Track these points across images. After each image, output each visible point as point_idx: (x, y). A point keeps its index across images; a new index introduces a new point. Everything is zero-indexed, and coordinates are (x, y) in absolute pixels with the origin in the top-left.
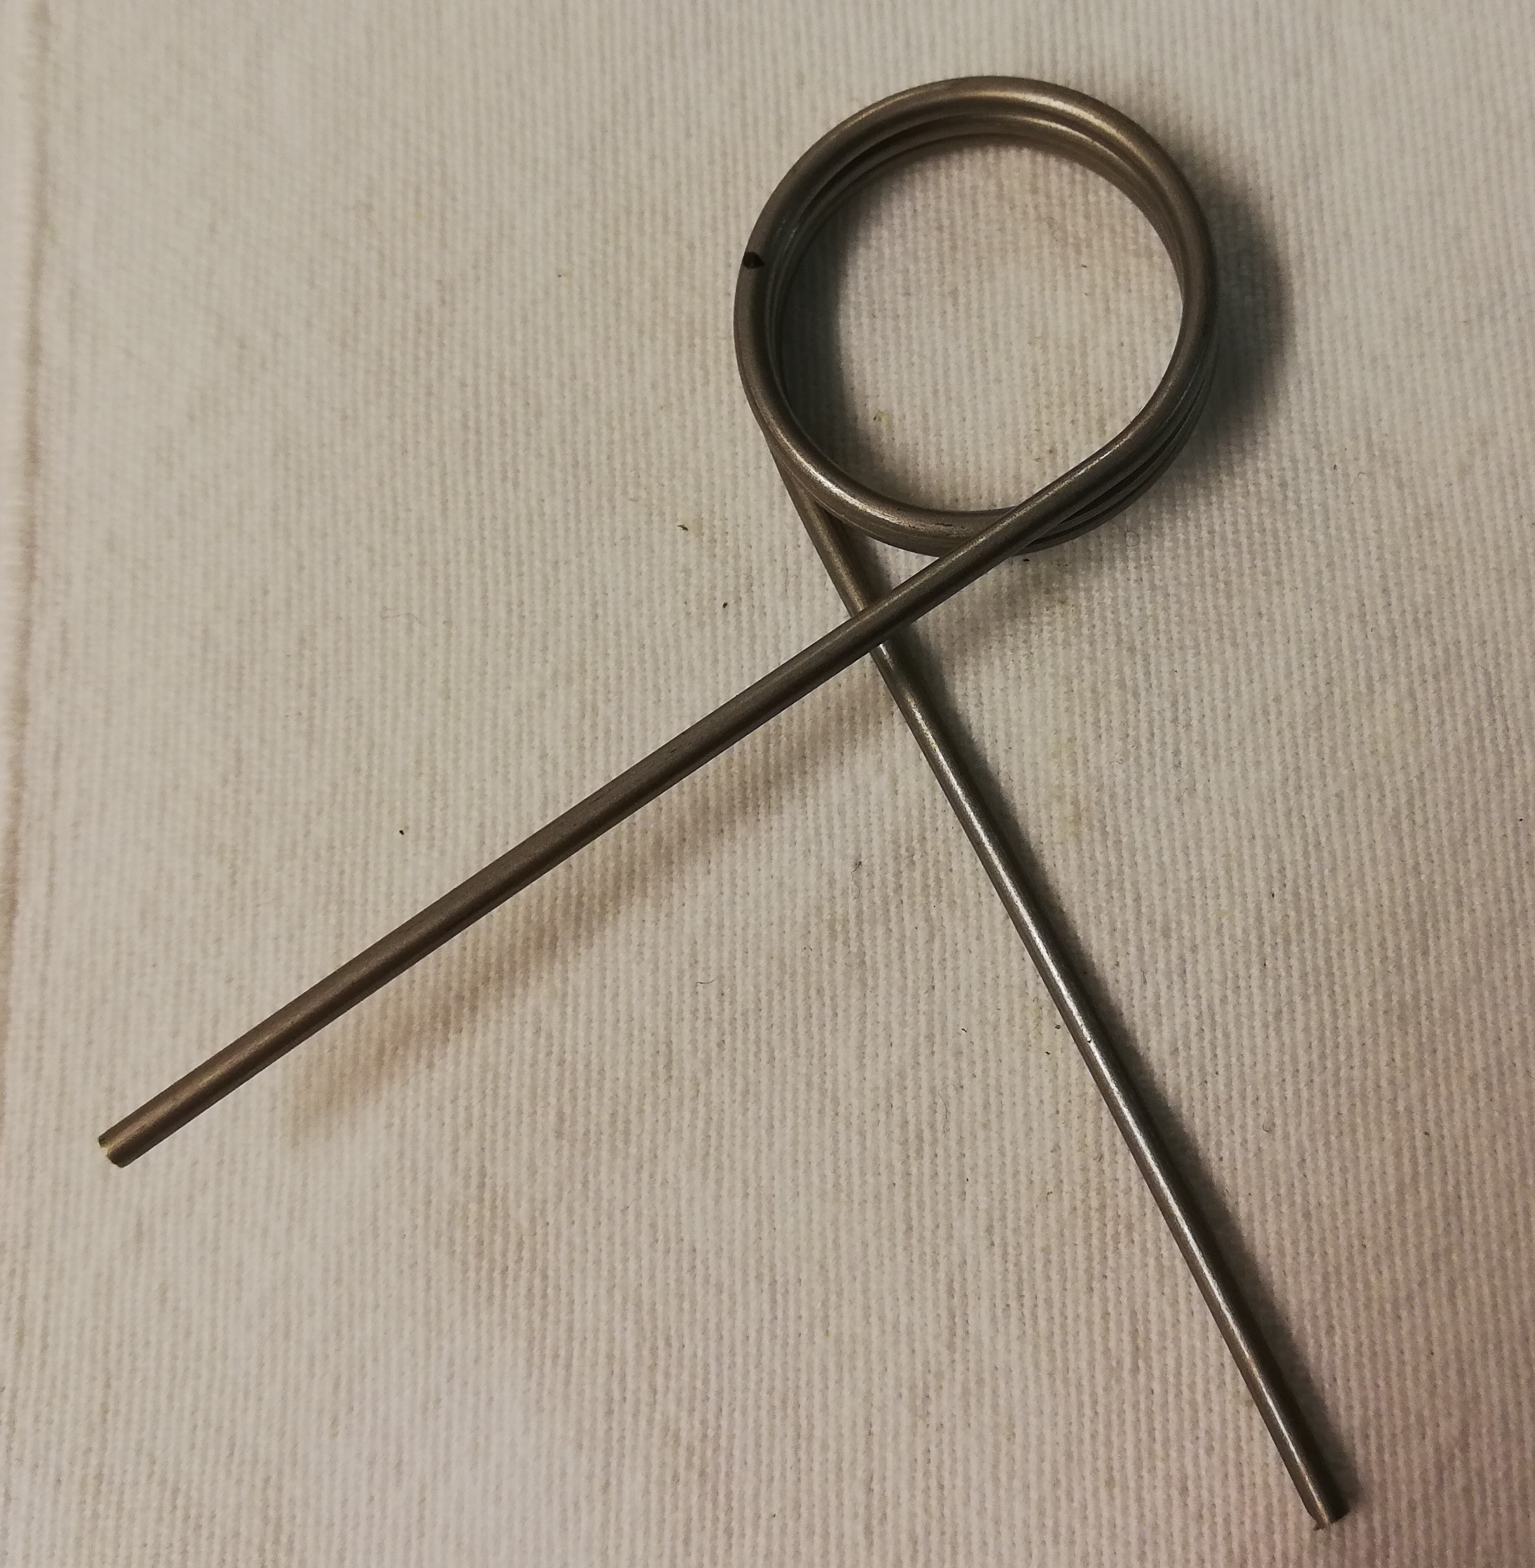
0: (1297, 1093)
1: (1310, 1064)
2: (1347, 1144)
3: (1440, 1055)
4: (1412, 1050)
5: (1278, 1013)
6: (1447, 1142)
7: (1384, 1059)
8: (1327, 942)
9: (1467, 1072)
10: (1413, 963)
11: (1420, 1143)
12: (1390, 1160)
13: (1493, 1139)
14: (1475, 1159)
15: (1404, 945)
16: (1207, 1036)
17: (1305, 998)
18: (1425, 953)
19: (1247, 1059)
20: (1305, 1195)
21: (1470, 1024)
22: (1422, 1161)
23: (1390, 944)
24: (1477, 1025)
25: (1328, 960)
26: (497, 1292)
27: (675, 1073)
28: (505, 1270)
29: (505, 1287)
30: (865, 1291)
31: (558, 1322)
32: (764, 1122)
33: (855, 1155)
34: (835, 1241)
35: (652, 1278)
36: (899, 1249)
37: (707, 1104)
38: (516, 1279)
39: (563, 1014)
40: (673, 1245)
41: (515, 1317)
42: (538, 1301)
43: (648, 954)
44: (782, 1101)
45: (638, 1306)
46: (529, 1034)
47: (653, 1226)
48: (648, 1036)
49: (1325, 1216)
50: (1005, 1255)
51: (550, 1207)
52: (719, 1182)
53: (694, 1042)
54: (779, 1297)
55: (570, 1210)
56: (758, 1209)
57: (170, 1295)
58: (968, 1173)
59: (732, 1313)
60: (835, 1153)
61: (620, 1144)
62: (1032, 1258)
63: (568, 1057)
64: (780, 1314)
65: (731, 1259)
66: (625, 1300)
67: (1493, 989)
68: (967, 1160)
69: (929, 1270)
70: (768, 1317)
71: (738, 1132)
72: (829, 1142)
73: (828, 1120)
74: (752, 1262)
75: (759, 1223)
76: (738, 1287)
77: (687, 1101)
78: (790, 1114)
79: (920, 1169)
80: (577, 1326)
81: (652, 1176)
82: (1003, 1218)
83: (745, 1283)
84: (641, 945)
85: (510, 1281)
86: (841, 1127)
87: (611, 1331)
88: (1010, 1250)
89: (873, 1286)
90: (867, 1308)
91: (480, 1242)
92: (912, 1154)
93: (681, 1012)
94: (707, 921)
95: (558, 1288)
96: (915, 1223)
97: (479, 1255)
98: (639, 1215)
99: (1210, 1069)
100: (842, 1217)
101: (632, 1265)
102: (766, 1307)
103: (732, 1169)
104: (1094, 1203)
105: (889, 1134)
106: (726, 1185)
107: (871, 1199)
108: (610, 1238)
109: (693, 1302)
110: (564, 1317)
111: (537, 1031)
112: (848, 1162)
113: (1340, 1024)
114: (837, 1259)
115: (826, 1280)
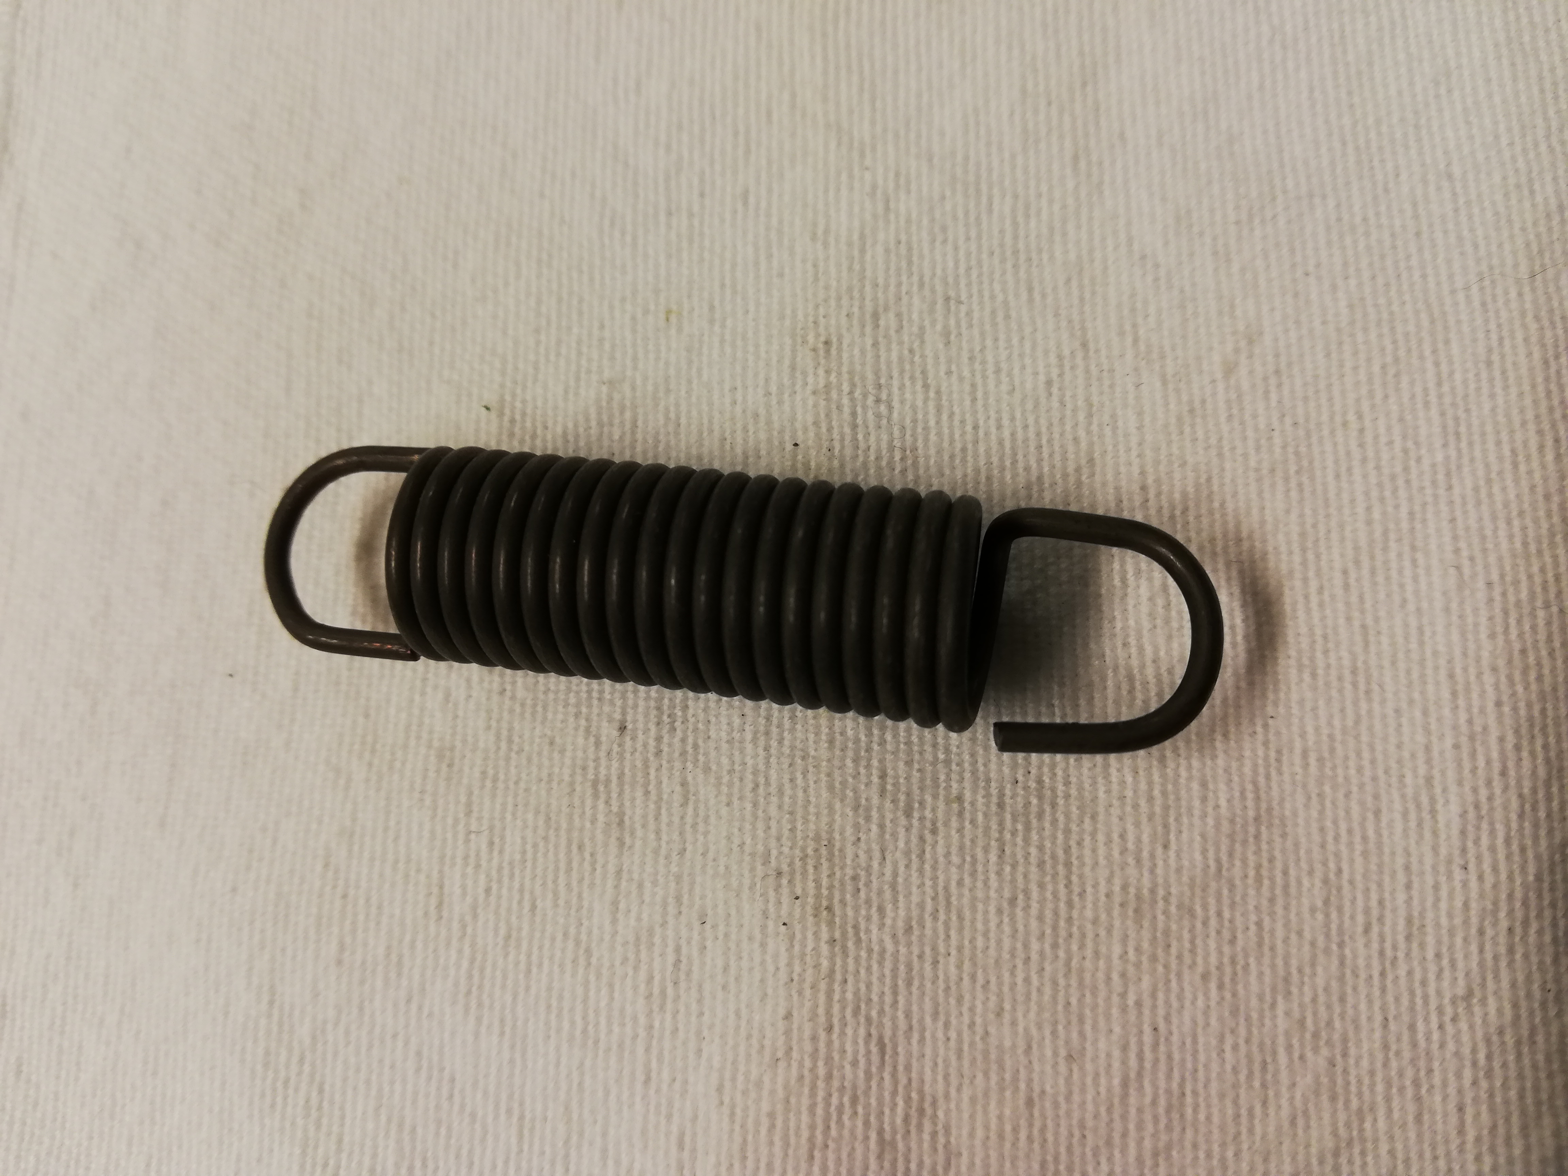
0: (1027, 980)
1: (1042, 953)
2: (1075, 1035)
3: (1174, 951)
4: (1146, 945)
5: (1013, 901)
6: (1175, 1038)
7: (1117, 950)
8: (1067, 831)
9: (1200, 969)
10: (1152, 856)
11: (1147, 1038)
12: (1116, 1053)
13: (1221, 1039)
14: (1202, 1058)
15: (1145, 838)
16: (942, 916)
17: (1041, 886)
18: (1166, 847)
19: (980, 942)
20: (1030, 1081)
21: (1205, 923)
22: (1148, 1055)
23: (1131, 837)
24: (1213, 922)
25: (1067, 850)
26: (279, 1100)
27: (445, 914)
28: (286, 1082)
29: (285, 1098)
30: (605, 1134)
31: (329, 1134)
32: (522, 966)
33: (603, 1004)
34: (580, 1084)
35: (414, 1102)
36: (638, 1099)
37: (473, 945)
38: (297, 1090)
39: (350, 851)
40: (435, 1073)
41: (293, 1124)
42: (314, 1114)
43: (428, 801)
44: (541, 948)
45: (401, 1125)
46: (319, 868)
47: (419, 1054)
48: (422, 878)
49: (1048, 1105)
50: (732, 1114)
51: (330, 1027)
52: (479, 1019)
53: (464, 887)
54: (526, 1132)
55: (347, 1033)
56: (512, 1047)
57: (25, 1068)
58: (706, 1033)
59: (483, 1140)
60: (585, 1000)
61: (393, 975)
62: (757, 1123)
63: (352, 892)
64: (526, 1147)
65: (486, 1093)
66: (389, 1120)
67: (1232, 887)
68: (706, 1018)
69: (663, 1121)
70: (514, 1149)
71: (498, 973)
72: (580, 991)
73: (581, 970)
74: (504, 1097)
75: (512, 1061)
76: (490, 1119)
77: (454, 941)
78: (546, 962)
79: (662, 1022)
80: (346, 1139)
81: (420, 1008)
82: (734, 1079)
83: (496, 1117)
84: (422, 792)
85: (291, 1092)
86: (592, 978)
87: (375, 1147)
88: (738, 1111)
89: (612, 1132)
90: (604, 1151)
91: (267, 1053)
92: (656, 1008)
93: (453, 858)
94: (484, 773)
95: (332, 1103)
96: (654, 1075)
97: (266, 1065)
98: (406, 1043)
99: (942, 949)
100: (588, 1063)
101: (398, 1087)
102: (514, 1141)
103: (491, 1007)
104: (821, 1071)
105: (635, 988)
106: (485, 1021)
107: (615, 1047)
108: (381, 1061)
109: (449, 1129)
110: (335, 1129)
111: (326, 865)
112: (597, 1012)
113: (1075, 914)
114: (581, 1103)
115: (569, 1121)
